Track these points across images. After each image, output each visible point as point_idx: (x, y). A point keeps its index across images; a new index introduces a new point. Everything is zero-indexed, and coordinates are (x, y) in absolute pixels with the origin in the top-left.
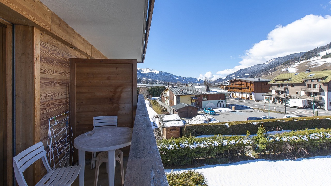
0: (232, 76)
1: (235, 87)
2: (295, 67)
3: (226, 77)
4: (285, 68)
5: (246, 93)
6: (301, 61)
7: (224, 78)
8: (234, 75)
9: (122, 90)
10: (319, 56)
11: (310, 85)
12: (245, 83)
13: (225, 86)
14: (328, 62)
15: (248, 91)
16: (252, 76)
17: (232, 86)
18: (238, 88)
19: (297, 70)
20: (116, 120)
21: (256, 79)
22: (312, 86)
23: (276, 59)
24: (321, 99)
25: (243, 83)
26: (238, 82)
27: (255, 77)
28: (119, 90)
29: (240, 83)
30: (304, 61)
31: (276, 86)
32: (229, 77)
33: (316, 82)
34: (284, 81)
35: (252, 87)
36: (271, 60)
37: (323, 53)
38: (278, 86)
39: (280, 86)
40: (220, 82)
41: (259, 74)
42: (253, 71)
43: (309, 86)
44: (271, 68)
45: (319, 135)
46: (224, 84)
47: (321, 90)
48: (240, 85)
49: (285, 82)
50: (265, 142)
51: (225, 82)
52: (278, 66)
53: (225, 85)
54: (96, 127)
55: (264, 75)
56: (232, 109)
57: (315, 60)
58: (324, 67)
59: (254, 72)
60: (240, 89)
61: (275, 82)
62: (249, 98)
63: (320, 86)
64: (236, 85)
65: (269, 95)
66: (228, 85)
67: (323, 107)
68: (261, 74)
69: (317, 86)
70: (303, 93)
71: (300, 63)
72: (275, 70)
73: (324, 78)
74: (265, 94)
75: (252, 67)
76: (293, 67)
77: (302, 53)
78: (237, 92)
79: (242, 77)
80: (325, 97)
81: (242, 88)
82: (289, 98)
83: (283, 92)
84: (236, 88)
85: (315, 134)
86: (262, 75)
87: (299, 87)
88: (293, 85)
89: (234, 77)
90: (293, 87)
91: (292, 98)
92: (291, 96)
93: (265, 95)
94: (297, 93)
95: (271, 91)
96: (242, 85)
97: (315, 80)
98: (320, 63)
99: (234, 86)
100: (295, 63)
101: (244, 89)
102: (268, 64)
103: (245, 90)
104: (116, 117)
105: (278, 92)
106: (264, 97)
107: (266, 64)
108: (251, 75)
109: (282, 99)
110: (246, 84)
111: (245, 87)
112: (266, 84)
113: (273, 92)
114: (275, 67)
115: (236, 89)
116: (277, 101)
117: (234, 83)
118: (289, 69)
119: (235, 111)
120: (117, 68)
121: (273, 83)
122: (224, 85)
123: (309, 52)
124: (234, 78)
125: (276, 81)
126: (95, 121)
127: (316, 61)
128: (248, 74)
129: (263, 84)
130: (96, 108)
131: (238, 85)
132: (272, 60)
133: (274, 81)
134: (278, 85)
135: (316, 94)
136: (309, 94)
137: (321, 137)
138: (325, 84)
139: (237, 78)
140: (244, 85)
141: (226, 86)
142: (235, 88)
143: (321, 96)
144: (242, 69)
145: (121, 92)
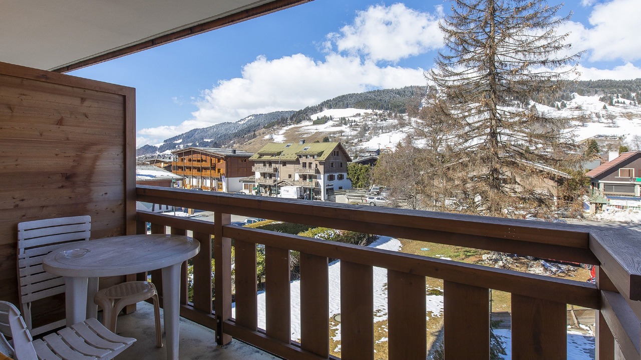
0: (176, 142)
1: (188, 165)
2: (283, 134)
3: (162, 144)
4: (268, 133)
5: (210, 178)
6: (290, 125)
7: (158, 146)
8: (180, 141)
9: (97, 154)
10: (310, 119)
11: (305, 163)
12: (208, 158)
13: (162, 164)
14: (320, 131)
15: (215, 174)
16: (216, 145)
17: (180, 164)
18: (195, 168)
19: (285, 139)
20: (88, 226)
21: (226, 151)
22: (307, 165)
23: (256, 116)
24: (317, 184)
25: (204, 157)
26: (195, 155)
27: (223, 146)
28: (89, 155)
29: (199, 157)
30: (292, 126)
31: (261, 164)
32: (170, 143)
33: (310, 159)
34: (273, 156)
35: (222, 165)
36: (248, 117)
37: (314, 117)
38: (265, 165)
39: (268, 165)
40: (148, 153)
41: (230, 142)
42: (218, 135)
43: (304, 165)
44: (249, 131)
45: (323, 235)
46: (162, 160)
47: (318, 172)
48: (198, 161)
49: (274, 158)
50: (260, 262)
51: (161, 154)
52: (259, 129)
53: (163, 162)
54: (26, 249)
55: (238, 145)
56: (187, 212)
57: (305, 126)
58: (316, 138)
59: (221, 135)
60: (199, 169)
61: (260, 157)
62: (217, 188)
63: (316, 165)
64: (190, 160)
65: (250, 180)
66: (170, 160)
67: (320, 197)
68: (232, 142)
69: (313, 166)
70: (297, 177)
71: (288, 128)
72: (255, 136)
73: (320, 154)
74: (245, 178)
75: (217, 126)
76: (280, 133)
77: (291, 112)
78: (193, 177)
79: (197, 144)
80: (321, 182)
81: (202, 168)
82: (279, 184)
83: (271, 176)
84: (190, 168)
85: (320, 235)
86: (234, 143)
87: (292, 166)
88: (284, 163)
89: (180, 143)
90: (285, 167)
91: (284, 185)
92: (283, 182)
93: (244, 181)
94: (290, 176)
95: (253, 174)
96: (202, 161)
97: (310, 156)
98: (312, 131)
99: (186, 163)
100: (283, 127)
101: (206, 169)
102: (244, 124)
103: (209, 173)
104: (88, 218)
105: (264, 175)
106: (243, 184)
107: (240, 123)
108: (216, 143)
109: (270, 186)
110: (211, 159)
111: (209, 166)
112: (245, 161)
113: (258, 175)
114: (254, 131)
115: (190, 170)
116: (264, 191)
117: (187, 157)
118: (274, 137)
119: (195, 215)
120: (83, 100)
121: (256, 158)
122: (161, 162)
123: (299, 111)
124: (182, 147)
125: (261, 155)
126: (22, 235)
127: (307, 127)
128: (209, 140)
129: (240, 161)
130: (22, 200)
131: (195, 161)
132: (250, 118)
133: (258, 156)
134: (264, 163)
135: (311, 177)
136: (304, 177)
137: (325, 238)
138: (321, 163)
139: (187, 146)
140: (206, 161)
141: (165, 163)
142: (188, 168)
143: (318, 180)
144: (197, 129)
145: (96, 158)
